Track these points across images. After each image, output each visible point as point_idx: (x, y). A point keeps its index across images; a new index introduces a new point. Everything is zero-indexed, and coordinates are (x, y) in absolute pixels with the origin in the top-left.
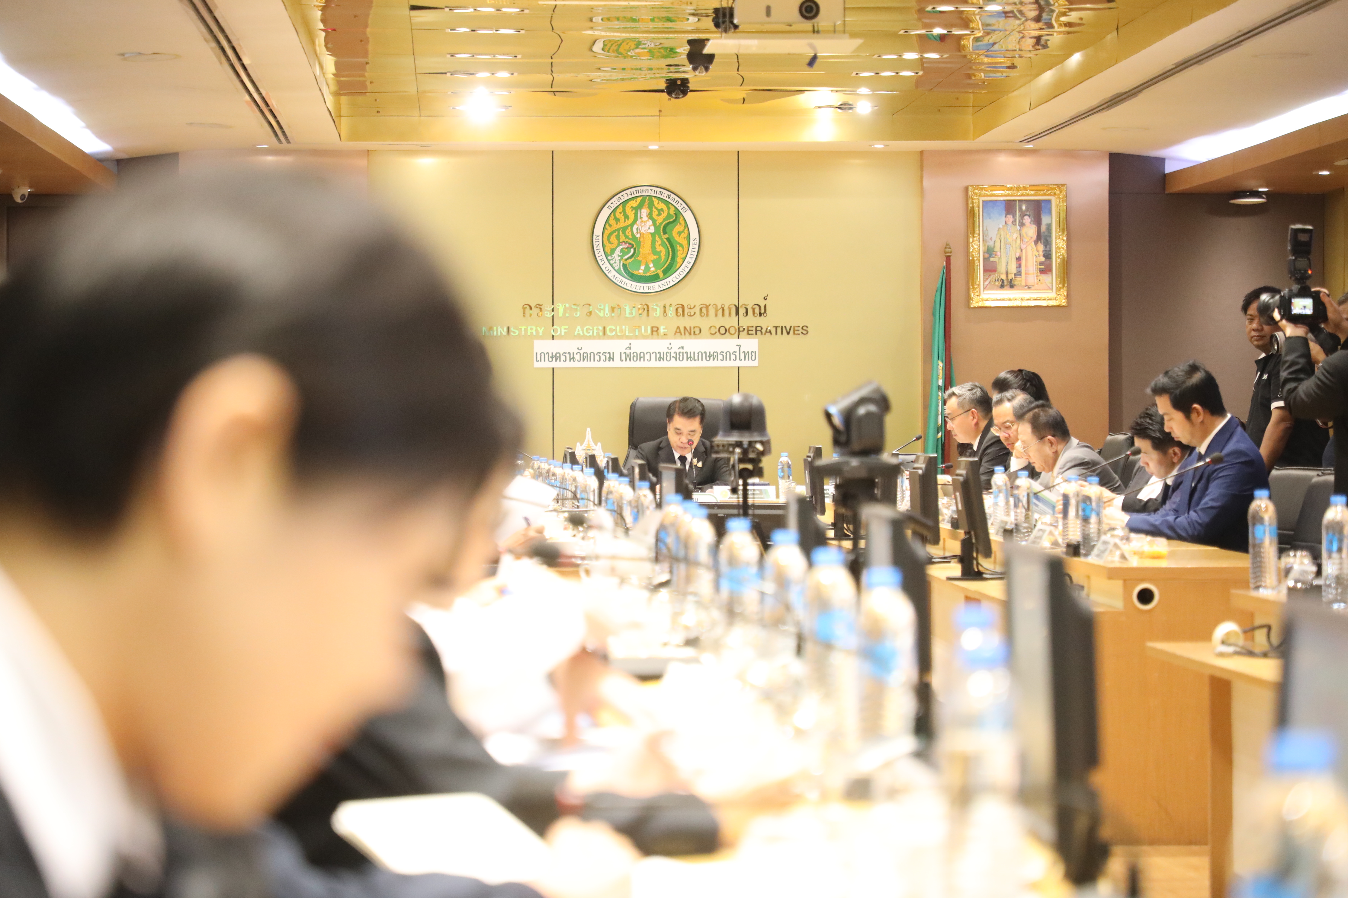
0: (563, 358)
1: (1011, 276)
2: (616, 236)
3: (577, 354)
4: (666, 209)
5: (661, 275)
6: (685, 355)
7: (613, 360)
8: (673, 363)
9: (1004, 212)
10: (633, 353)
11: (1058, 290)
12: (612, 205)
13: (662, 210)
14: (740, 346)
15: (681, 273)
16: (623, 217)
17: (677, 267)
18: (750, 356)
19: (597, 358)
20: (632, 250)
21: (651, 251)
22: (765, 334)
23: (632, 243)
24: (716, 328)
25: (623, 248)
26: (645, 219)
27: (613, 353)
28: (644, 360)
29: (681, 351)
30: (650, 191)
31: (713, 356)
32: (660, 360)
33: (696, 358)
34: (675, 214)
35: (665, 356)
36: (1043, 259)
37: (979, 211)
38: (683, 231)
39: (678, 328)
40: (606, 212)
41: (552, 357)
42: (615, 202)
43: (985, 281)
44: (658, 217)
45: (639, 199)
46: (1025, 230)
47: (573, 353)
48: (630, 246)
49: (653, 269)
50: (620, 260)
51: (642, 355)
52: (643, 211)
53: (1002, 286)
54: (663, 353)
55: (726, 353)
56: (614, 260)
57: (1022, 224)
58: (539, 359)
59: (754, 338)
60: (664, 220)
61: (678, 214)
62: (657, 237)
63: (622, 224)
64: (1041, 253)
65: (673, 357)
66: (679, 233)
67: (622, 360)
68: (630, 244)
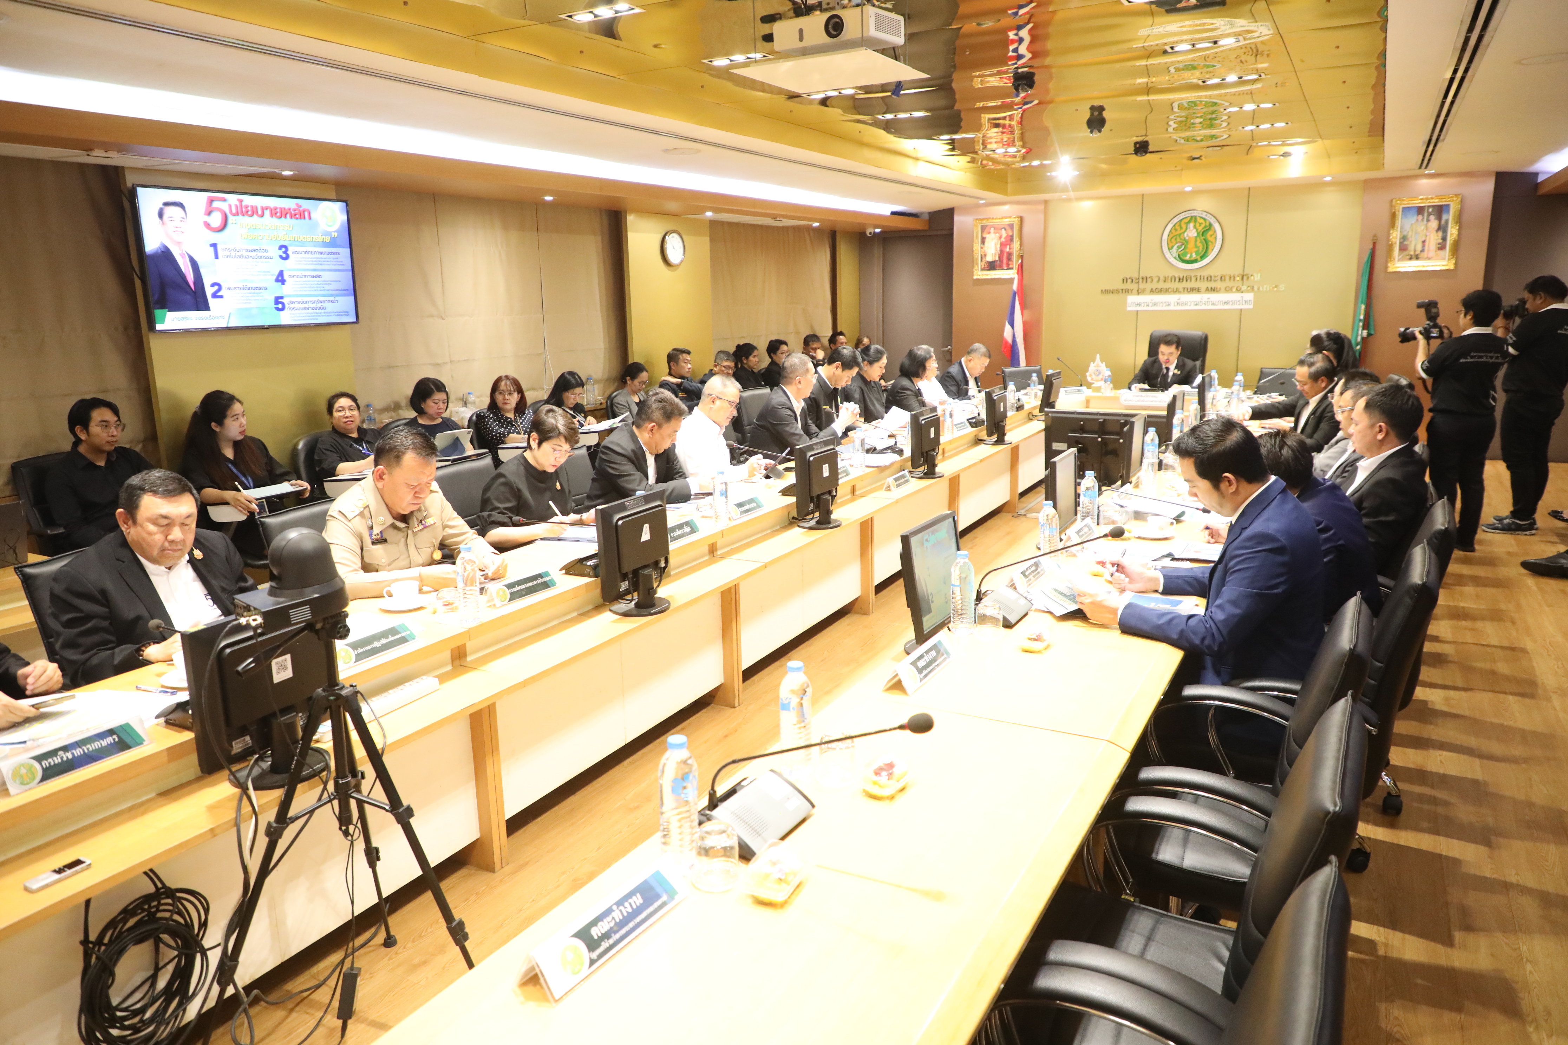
1: (1417, 252)
2: (1175, 239)
3: (1150, 303)
4: (1204, 222)
5: (1199, 259)
6: (1210, 303)
8: (1203, 307)
9: (1416, 213)
10: (1181, 302)
11: (1449, 259)
12: (1173, 222)
13: (1202, 223)
14: (1242, 297)
15: (1211, 258)
16: (1179, 228)
17: (1209, 255)
19: (1161, 305)
20: (1184, 246)
21: (1194, 246)
23: (1184, 242)
24: (1229, 287)
25: (1178, 245)
26: (1192, 229)
28: (1187, 306)
29: (1209, 300)
30: (1195, 213)
31: (1226, 303)
32: (1196, 306)
33: (1217, 304)
34: (1209, 225)
35: (1199, 303)
36: (1440, 241)
37: (1399, 214)
38: (1213, 235)
39: (1207, 288)
40: (1170, 226)
41: (1137, 305)
42: (1176, 220)
43: (1399, 256)
44: (1199, 227)
45: (1189, 218)
46: (1430, 224)
48: (1183, 244)
49: (1195, 256)
50: (1176, 252)
51: (1186, 303)
52: (1191, 224)
53: (1411, 259)
54: (1198, 301)
56: (1173, 252)
57: (1428, 220)
60: (1203, 229)
61: (1211, 225)
62: (1198, 238)
63: (1178, 232)
64: (1440, 237)
65: (1203, 304)
66: (1211, 236)
67: (1175, 306)
68: (1182, 242)
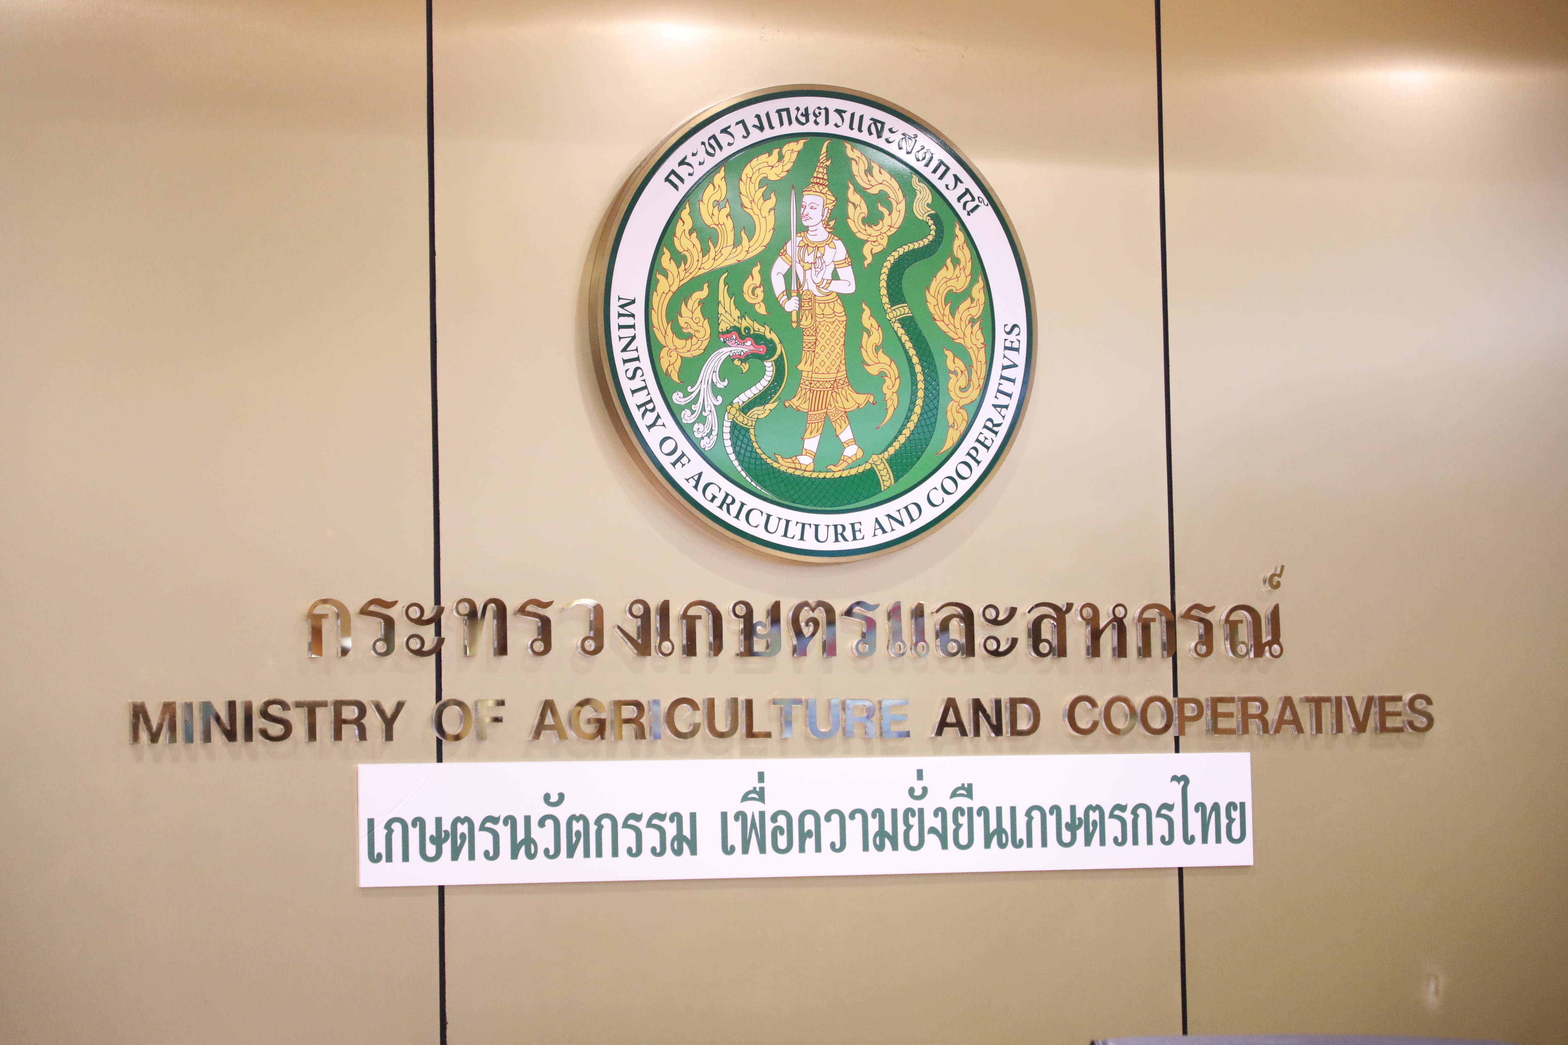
0: (483, 841)
2: (702, 302)
3: (542, 823)
4: (900, 193)
5: (886, 477)
6: (979, 822)
7: (694, 852)
8: (933, 859)
10: (774, 819)
12: (683, 171)
13: (883, 198)
14: (1185, 779)
15: (964, 471)
16: (729, 224)
17: (949, 445)
18: (1224, 821)
19: (627, 838)
20: (769, 366)
21: (843, 373)
22: (1277, 731)
23: (773, 336)
24: (1094, 704)
25: (731, 358)
26: (820, 234)
27: (693, 816)
28: (818, 849)
29: (963, 802)
30: (834, 118)
31: (1083, 825)
32: (880, 848)
33: (1021, 834)
34: (934, 217)
35: (901, 828)
38: (966, 294)
39: (951, 704)
40: (659, 198)
41: (438, 841)
42: (698, 154)
44: (870, 230)
45: (792, 149)
47: (527, 819)
48: (762, 350)
49: (851, 451)
50: (721, 411)
51: (809, 823)
52: (808, 199)
54: (894, 812)
55: (1134, 812)
56: (697, 407)
58: (380, 847)
59: (1234, 748)
60: (894, 241)
61: (945, 218)
62: (867, 312)
63: (725, 255)
65: (933, 830)
66: (954, 300)
67: (728, 850)
68: (758, 339)
